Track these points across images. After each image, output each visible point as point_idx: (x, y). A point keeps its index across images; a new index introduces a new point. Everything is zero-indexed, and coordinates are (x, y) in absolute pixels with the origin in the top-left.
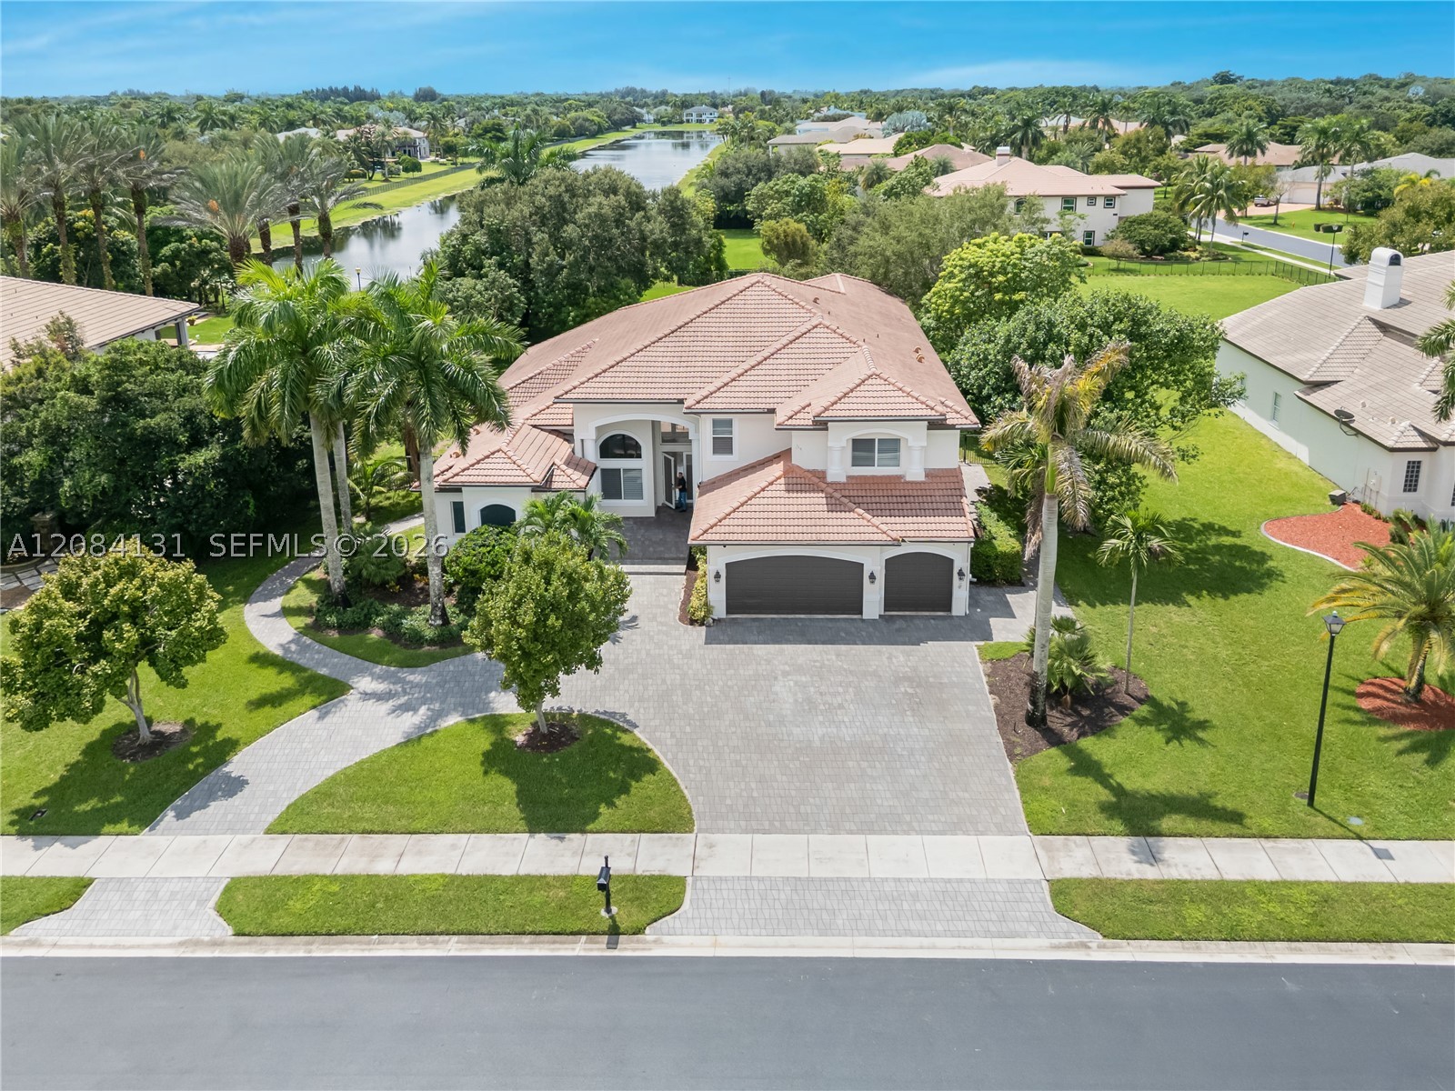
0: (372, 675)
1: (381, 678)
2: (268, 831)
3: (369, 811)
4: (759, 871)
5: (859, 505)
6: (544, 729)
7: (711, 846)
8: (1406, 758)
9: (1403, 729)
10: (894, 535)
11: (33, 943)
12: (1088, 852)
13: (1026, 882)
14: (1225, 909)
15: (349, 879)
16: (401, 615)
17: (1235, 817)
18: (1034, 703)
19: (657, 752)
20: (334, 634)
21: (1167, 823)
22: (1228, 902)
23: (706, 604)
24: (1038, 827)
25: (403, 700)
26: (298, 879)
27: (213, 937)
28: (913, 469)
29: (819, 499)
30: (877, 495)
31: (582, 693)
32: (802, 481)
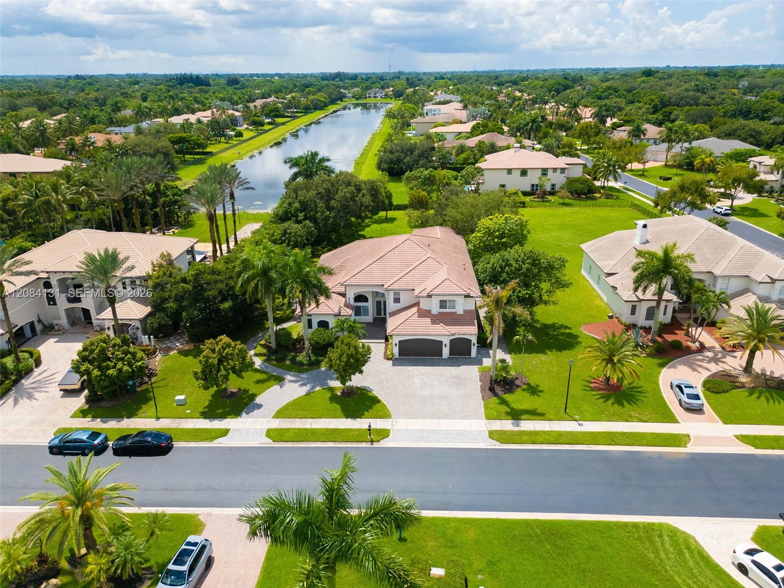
0: (290, 375)
1: (294, 376)
2: (273, 418)
3: (299, 412)
4: (409, 428)
5: (441, 322)
6: (346, 391)
7: (397, 422)
8: (598, 401)
9: (600, 392)
10: (452, 332)
11: (221, 443)
12: (500, 424)
13: (482, 431)
14: (533, 437)
15: (299, 429)
16: (296, 356)
17: (543, 415)
18: (491, 384)
19: (380, 398)
20: (275, 362)
21: (523, 417)
22: (535, 436)
23: (392, 353)
24: (488, 418)
25: (301, 383)
26: (286, 429)
27: (267, 442)
28: (459, 310)
29: (429, 320)
30: (447, 318)
31: (356, 381)
32: (424, 314)
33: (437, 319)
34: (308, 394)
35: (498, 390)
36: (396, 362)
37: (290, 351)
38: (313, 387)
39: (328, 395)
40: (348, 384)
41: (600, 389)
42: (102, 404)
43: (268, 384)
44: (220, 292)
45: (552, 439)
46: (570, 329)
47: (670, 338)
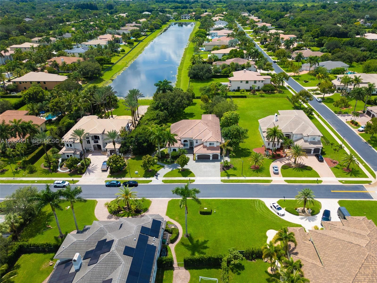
0: (166, 165)
2: (163, 177)
3: (170, 176)
4: (200, 179)
6: (183, 170)
7: (197, 178)
8: (252, 171)
10: (213, 152)
11: (150, 184)
12: (224, 178)
13: (219, 180)
14: (232, 181)
16: (167, 160)
18: (223, 167)
19: (192, 171)
20: (161, 161)
21: (231, 176)
23: (195, 159)
24: (221, 176)
25: (169, 167)
26: (167, 180)
27: (163, 183)
28: (215, 146)
29: (206, 149)
30: (211, 148)
31: (185, 167)
32: (205, 147)
33: (209, 149)
34: (172, 171)
35: (225, 169)
36: (197, 161)
37: (165, 158)
38: (173, 169)
39: (178, 171)
40: (184, 168)
41: (253, 168)
42: (114, 174)
43: (160, 168)
44: (143, 140)
45: (237, 181)
46: (249, 150)
47: (278, 153)
